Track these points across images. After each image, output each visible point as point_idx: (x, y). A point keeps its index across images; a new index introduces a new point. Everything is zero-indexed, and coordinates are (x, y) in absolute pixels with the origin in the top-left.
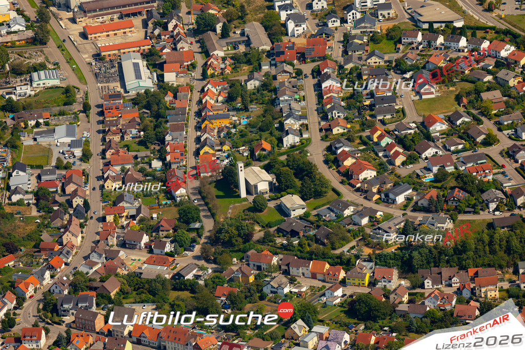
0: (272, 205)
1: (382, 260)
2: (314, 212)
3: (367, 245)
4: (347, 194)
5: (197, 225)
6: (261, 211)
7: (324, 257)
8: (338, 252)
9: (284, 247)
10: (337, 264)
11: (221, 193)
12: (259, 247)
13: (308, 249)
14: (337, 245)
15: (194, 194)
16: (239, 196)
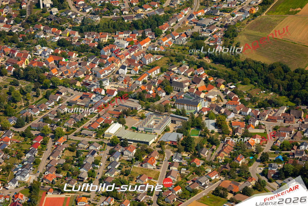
0: (49, 11)
1: (74, 29)
2: (60, 14)
3: (71, 24)
4: (73, 8)
5: (24, 16)
6: (44, 13)
7: (57, 27)
8: (61, 26)
9: (47, 24)
10: (60, 29)
11: (36, 7)
12: (39, 23)
13: (53, 24)
14: (62, 23)
15: (28, 7)
16: (40, 8)
